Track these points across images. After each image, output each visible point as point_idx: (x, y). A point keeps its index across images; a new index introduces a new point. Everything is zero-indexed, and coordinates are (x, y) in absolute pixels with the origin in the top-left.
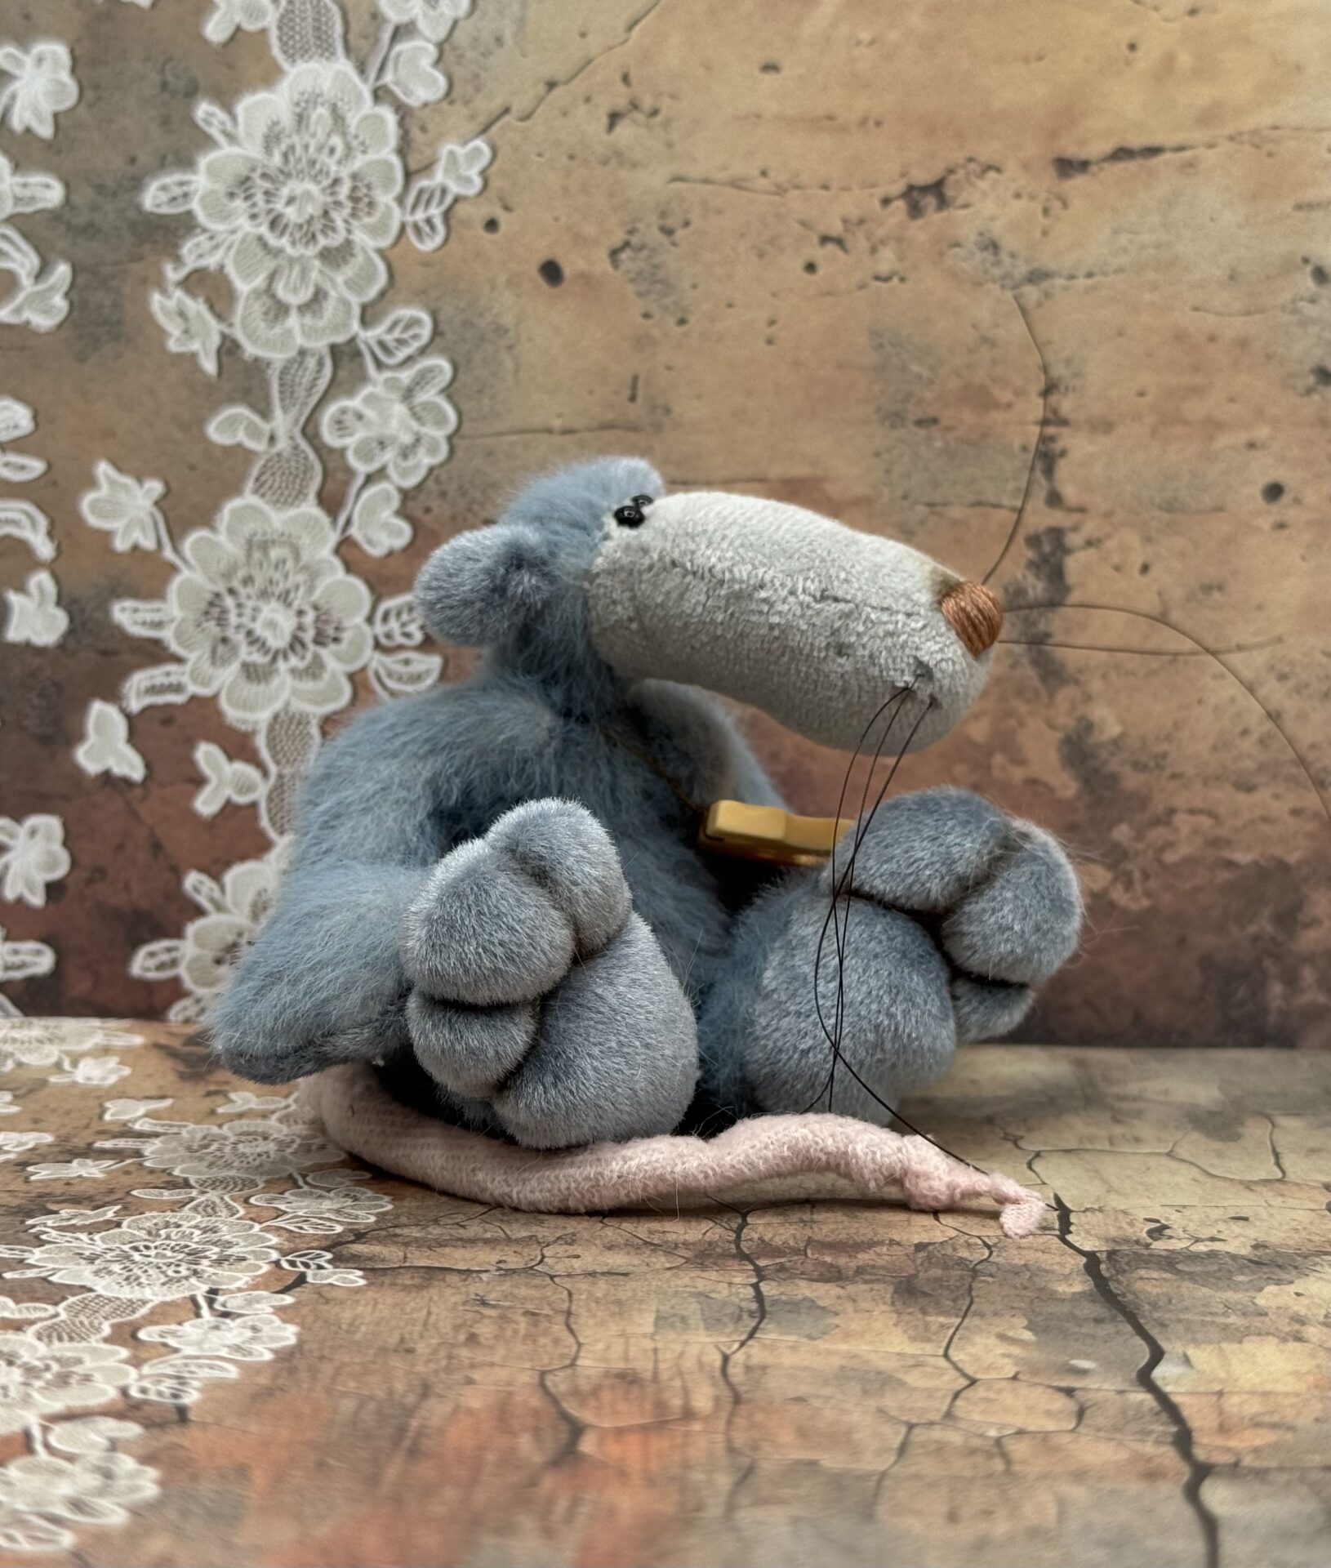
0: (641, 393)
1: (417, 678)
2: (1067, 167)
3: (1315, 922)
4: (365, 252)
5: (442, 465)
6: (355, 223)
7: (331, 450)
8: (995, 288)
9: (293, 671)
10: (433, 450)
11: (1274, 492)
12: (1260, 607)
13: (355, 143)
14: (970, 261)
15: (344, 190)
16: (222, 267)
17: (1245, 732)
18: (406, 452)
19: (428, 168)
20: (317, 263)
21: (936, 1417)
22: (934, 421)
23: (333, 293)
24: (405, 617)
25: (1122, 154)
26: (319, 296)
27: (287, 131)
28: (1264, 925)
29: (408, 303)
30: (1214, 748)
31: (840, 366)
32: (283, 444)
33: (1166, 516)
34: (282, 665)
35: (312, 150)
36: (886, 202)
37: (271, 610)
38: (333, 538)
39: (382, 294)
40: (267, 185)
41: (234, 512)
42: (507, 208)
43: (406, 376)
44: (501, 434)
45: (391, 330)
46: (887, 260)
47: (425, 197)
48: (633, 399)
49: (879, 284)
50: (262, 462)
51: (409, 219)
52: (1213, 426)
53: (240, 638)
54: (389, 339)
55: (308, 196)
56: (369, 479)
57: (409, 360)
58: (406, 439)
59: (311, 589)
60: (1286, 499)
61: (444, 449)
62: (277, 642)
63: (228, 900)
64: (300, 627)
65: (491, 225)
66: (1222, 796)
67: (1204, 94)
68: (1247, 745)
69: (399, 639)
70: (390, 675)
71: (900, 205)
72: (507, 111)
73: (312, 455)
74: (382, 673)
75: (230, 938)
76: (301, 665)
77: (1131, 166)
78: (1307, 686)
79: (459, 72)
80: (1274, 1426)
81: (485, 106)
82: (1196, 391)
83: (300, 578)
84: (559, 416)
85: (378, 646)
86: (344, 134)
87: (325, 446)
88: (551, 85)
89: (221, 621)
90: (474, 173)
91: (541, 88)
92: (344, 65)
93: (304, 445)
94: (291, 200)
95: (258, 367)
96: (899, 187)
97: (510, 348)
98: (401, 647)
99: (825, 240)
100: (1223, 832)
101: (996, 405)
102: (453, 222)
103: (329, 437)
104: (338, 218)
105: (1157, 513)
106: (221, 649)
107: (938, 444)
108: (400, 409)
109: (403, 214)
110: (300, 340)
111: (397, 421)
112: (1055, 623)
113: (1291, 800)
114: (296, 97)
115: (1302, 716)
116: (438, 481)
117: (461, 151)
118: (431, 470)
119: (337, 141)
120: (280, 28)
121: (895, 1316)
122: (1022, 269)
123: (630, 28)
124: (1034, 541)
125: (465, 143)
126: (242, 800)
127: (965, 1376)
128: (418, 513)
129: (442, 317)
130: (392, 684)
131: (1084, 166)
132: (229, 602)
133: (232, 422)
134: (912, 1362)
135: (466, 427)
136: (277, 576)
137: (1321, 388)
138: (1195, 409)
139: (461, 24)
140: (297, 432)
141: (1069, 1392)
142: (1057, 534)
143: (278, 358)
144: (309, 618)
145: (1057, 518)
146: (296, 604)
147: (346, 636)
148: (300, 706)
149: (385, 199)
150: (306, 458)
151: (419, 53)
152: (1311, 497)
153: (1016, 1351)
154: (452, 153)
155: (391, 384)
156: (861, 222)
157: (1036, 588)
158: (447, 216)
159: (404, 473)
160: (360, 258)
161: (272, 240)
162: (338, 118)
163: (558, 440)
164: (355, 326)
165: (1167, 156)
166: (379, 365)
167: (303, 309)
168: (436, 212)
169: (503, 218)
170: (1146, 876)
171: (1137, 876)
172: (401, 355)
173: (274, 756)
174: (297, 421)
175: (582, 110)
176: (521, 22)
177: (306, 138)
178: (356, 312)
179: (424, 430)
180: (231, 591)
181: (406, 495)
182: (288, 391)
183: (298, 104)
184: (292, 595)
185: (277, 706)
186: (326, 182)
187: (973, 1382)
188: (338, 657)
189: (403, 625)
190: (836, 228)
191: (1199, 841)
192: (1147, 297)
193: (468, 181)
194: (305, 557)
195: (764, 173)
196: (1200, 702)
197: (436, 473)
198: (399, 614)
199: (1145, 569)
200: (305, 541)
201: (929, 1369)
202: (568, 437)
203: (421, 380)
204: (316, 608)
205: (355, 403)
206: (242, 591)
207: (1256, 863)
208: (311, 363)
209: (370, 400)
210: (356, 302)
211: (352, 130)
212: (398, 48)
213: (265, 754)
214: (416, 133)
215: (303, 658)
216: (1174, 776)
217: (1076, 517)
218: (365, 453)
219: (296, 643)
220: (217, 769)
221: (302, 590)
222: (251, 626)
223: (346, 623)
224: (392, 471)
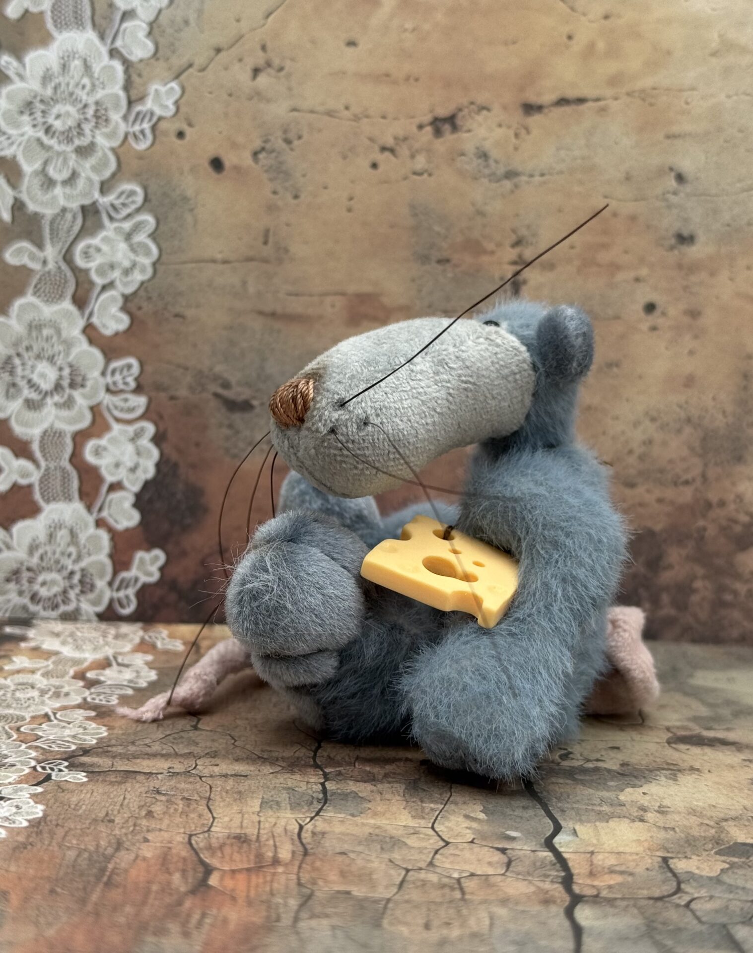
0: (271, 240)
1: (131, 410)
2: (530, 109)
3: (670, 567)
4: (103, 150)
5: (150, 280)
6: (97, 132)
7: (81, 270)
8: (485, 181)
9: (56, 404)
10: (143, 270)
11: (650, 308)
12: (640, 377)
13: (97, 83)
14: (471, 164)
15: (90, 111)
16: (15, 157)
17: (631, 452)
18: (127, 272)
19: (142, 99)
20: (74, 156)
21: (423, 865)
22: (448, 261)
23: (83, 175)
24: (125, 372)
25: (563, 102)
26: (74, 176)
27: (56, 74)
29: (129, 180)
31: (392, 227)
32: (51, 266)
34: (49, 401)
35: (71, 87)
36: (421, 127)
37: (43, 367)
38: (81, 323)
39: (114, 175)
40: (42, 107)
41: (21, 306)
42: (190, 125)
43: (127, 226)
44: (184, 263)
45: (119, 197)
46: (421, 162)
47: (141, 117)
48: (266, 243)
49: (415, 177)
50: (38, 277)
51: (131, 130)
52: (615, 267)
53: (23, 384)
54: (117, 202)
55: (68, 114)
56: (104, 288)
57: (129, 216)
58: (127, 264)
59: (67, 354)
60: (657, 313)
61: (150, 271)
62: (46, 386)
63: (15, 543)
64: (61, 378)
65: (181, 135)
66: (616, 491)
67: (612, 67)
68: (632, 460)
69: (121, 386)
70: (116, 407)
71: (429, 129)
72: (190, 66)
73: (69, 274)
74: (111, 407)
75: (15, 566)
76: (61, 401)
77: (567, 109)
78: (668, 425)
79: (162, 41)
80: (622, 873)
81: (178, 62)
82: (605, 246)
83: (61, 348)
84: (221, 252)
85: (108, 390)
86: (91, 77)
87: (77, 267)
88: (218, 50)
89: (12, 373)
90: (170, 103)
91: (212, 53)
92: (90, 34)
93: (64, 267)
94: (58, 117)
95: (36, 218)
96: (428, 118)
97: (192, 210)
98: (122, 391)
99: (384, 149)
101: (485, 252)
102: (157, 133)
103: (80, 262)
104: (87, 128)
106: (12, 390)
107: (450, 275)
108: (123, 246)
109: (127, 127)
110: (62, 202)
111: (121, 253)
113: (657, 493)
114: (61, 55)
115: (664, 444)
116: (146, 290)
117: (163, 89)
118: (142, 283)
119: (86, 81)
120: (52, 12)
121: (405, 803)
122: (501, 170)
123: (267, 16)
125: (166, 84)
126: (23, 482)
127: (443, 840)
128: (134, 310)
129: (149, 191)
130: (117, 413)
131: (539, 108)
132: (17, 361)
133: (19, 251)
134: (412, 831)
135: (164, 257)
136: (46, 346)
137: (678, 246)
138: (603, 257)
139: (164, 12)
140: (60, 258)
141: (503, 851)
143: (48, 212)
144: (66, 372)
146: (59, 363)
147: (89, 384)
148: (60, 426)
149: (116, 117)
150: (65, 275)
151: (137, 29)
152: (672, 311)
153: (475, 825)
154: (156, 91)
155: (118, 230)
156: (405, 139)
158: (154, 128)
159: (126, 284)
160: (100, 154)
161: (46, 140)
162: (87, 67)
163: (220, 267)
164: (96, 195)
165: (590, 104)
166: (111, 218)
167: (65, 183)
168: (146, 126)
169: (188, 131)
172: (125, 212)
173: (44, 456)
174: (60, 252)
175: (237, 67)
176: (200, 12)
177: (67, 79)
178: (97, 186)
179: (138, 259)
180: (18, 355)
181: (127, 298)
182: (54, 233)
183: (63, 58)
184: (56, 358)
185: (45, 425)
186: (80, 106)
187: (447, 844)
188: (85, 396)
189: (124, 378)
190: (390, 142)
192: (577, 189)
193: (166, 107)
194: (64, 334)
195: (347, 108)
196: (604, 433)
197: (145, 285)
198: (122, 371)
200: (64, 325)
201: (422, 836)
202: (226, 266)
203: (137, 228)
204: (71, 366)
205: (96, 241)
206: (26, 355)
208: (69, 216)
209: (105, 240)
210: (96, 179)
211: (96, 75)
212: (125, 25)
213: (38, 454)
214: (135, 78)
215: (62, 397)
218: (101, 271)
219: (58, 387)
220: (8, 464)
221: (61, 356)
222: (31, 376)
223: (89, 376)
224: (118, 283)
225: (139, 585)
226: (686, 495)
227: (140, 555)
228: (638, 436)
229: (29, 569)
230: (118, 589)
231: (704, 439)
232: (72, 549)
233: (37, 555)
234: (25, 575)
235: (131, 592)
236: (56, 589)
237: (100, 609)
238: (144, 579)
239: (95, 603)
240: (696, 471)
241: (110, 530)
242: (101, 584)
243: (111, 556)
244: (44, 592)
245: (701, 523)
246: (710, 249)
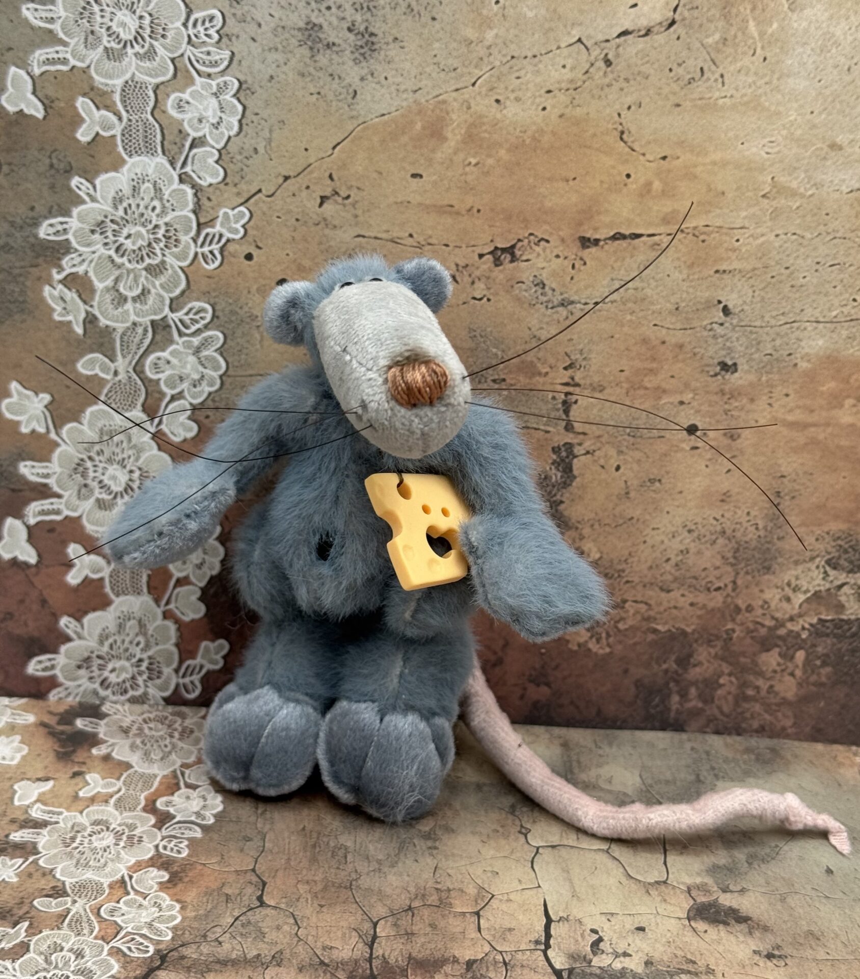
2: (586, 242)
3: (700, 664)
4: (172, 267)
5: (216, 391)
6: (167, 252)
7: (151, 380)
8: (542, 308)
10: (211, 384)
12: (681, 492)
13: (167, 205)
14: (528, 293)
15: (161, 232)
16: (86, 273)
17: (668, 560)
18: (195, 384)
19: (211, 222)
20: (144, 273)
22: (503, 380)
23: (153, 291)
25: (618, 237)
26: (145, 292)
27: (127, 196)
28: (671, 664)
29: (198, 300)
30: (651, 568)
32: (122, 376)
33: (632, 440)
34: (119, 501)
35: (141, 207)
36: (481, 256)
37: (113, 470)
38: (151, 430)
39: (183, 293)
40: (115, 227)
41: (92, 413)
42: (259, 247)
43: (196, 341)
44: (250, 376)
45: (187, 314)
46: (480, 289)
47: (209, 239)
49: (475, 302)
50: (108, 386)
51: (200, 250)
52: (660, 391)
53: (95, 484)
54: (186, 319)
55: (139, 235)
56: (173, 398)
57: (198, 332)
58: (196, 376)
59: (137, 460)
61: (218, 382)
62: (117, 488)
63: (85, 632)
64: (131, 480)
65: (249, 257)
66: (653, 594)
67: (667, 206)
68: (668, 567)
71: (489, 257)
72: (260, 191)
73: (139, 382)
75: (86, 654)
77: (623, 243)
78: (704, 536)
79: (231, 167)
81: (247, 189)
82: (653, 371)
83: (131, 452)
86: (161, 199)
87: (147, 378)
88: (286, 178)
89: (84, 475)
90: (238, 226)
91: (281, 180)
92: (161, 160)
93: (135, 376)
94: (128, 236)
95: (108, 332)
96: (489, 248)
97: (259, 328)
100: (652, 613)
101: (540, 374)
102: (226, 253)
103: (150, 374)
104: (157, 247)
105: (626, 437)
106: (83, 490)
107: (505, 393)
108: (192, 359)
109: (196, 248)
110: (133, 318)
111: (191, 366)
112: (566, 495)
113: (691, 598)
114: (132, 176)
115: (699, 553)
116: (213, 400)
117: (231, 213)
118: (210, 394)
119: (156, 203)
120: (123, 135)
122: (557, 299)
123: (334, 148)
124: (556, 450)
125: (233, 209)
126: (95, 576)
128: (202, 418)
129: (217, 308)
131: (596, 242)
132: (89, 464)
133: (92, 362)
135: (230, 372)
136: (117, 450)
137: (723, 373)
138: (650, 382)
139: (233, 139)
140: (131, 370)
142: (569, 447)
143: (120, 327)
144: (136, 475)
145: (569, 438)
146: (128, 468)
149: (186, 238)
150: (136, 384)
151: (207, 156)
154: (226, 214)
155: (187, 345)
156: (466, 265)
157: (556, 475)
158: (222, 250)
159: (194, 396)
160: (170, 271)
161: (118, 260)
162: (157, 190)
164: (167, 310)
165: (644, 239)
166: (181, 334)
167: (134, 300)
168: (215, 247)
169: (255, 253)
170: (608, 635)
171: (604, 635)
172: (193, 328)
174: (130, 363)
175: (305, 193)
176: (269, 141)
177: (138, 201)
178: (168, 302)
179: (206, 371)
180: (90, 458)
181: (194, 408)
182: (125, 345)
183: (133, 180)
184: (126, 462)
186: (150, 227)
190: (452, 268)
191: (639, 617)
192: (629, 317)
193: (236, 231)
194: (134, 441)
195: (411, 236)
196: (645, 542)
197: (213, 396)
199: (618, 468)
203: (205, 344)
204: (140, 469)
205: (165, 355)
206: (97, 458)
207: (669, 631)
208: (140, 330)
209: (174, 353)
210: (167, 297)
211: (166, 197)
212: (195, 151)
214: (204, 201)
216: (627, 582)
217: (581, 437)
218: (171, 383)
219: (128, 488)
220: (79, 559)
221: (132, 459)
222: (102, 478)
224: (186, 394)
225: (204, 671)
226: (717, 600)
227: (204, 644)
228: (676, 545)
229: (99, 657)
230: (184, 676)
231: (737, 550)
232: (141, 639)
233: (107, 644)
234: (96, 662)
235: (196, 678)
236: (124, 676)
237: (167, 694)
238: (208, 667)
239: (162, 688)
240: (728, 579)
241: (177, 621)
242: (167, 671)
243: (177, 645)
244: (113, 678)
245: (730, 626)
246: (752, 377)
